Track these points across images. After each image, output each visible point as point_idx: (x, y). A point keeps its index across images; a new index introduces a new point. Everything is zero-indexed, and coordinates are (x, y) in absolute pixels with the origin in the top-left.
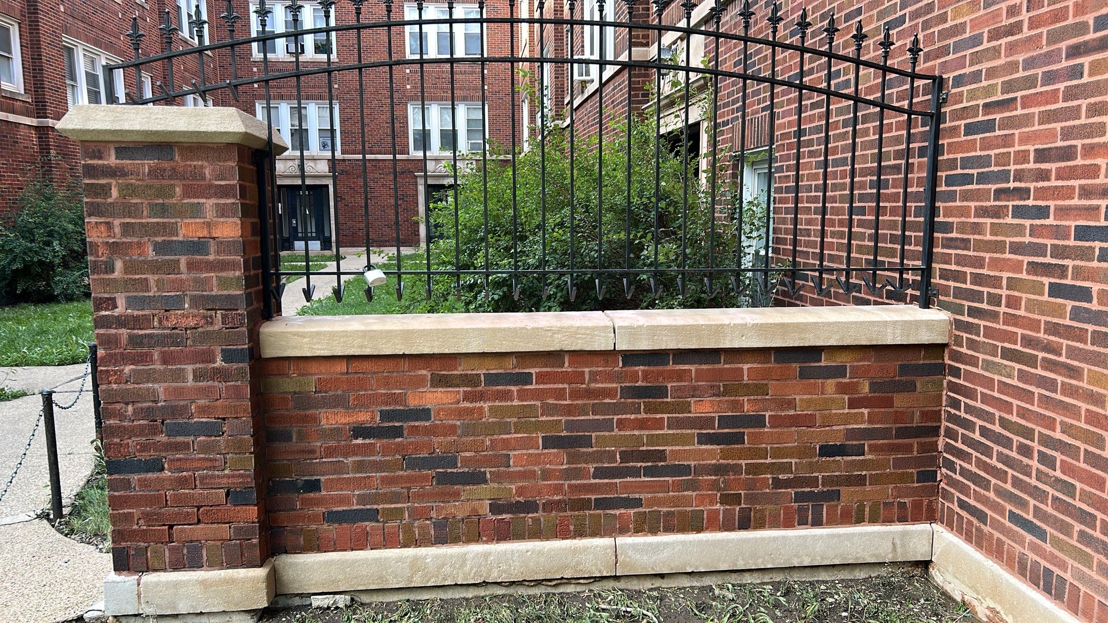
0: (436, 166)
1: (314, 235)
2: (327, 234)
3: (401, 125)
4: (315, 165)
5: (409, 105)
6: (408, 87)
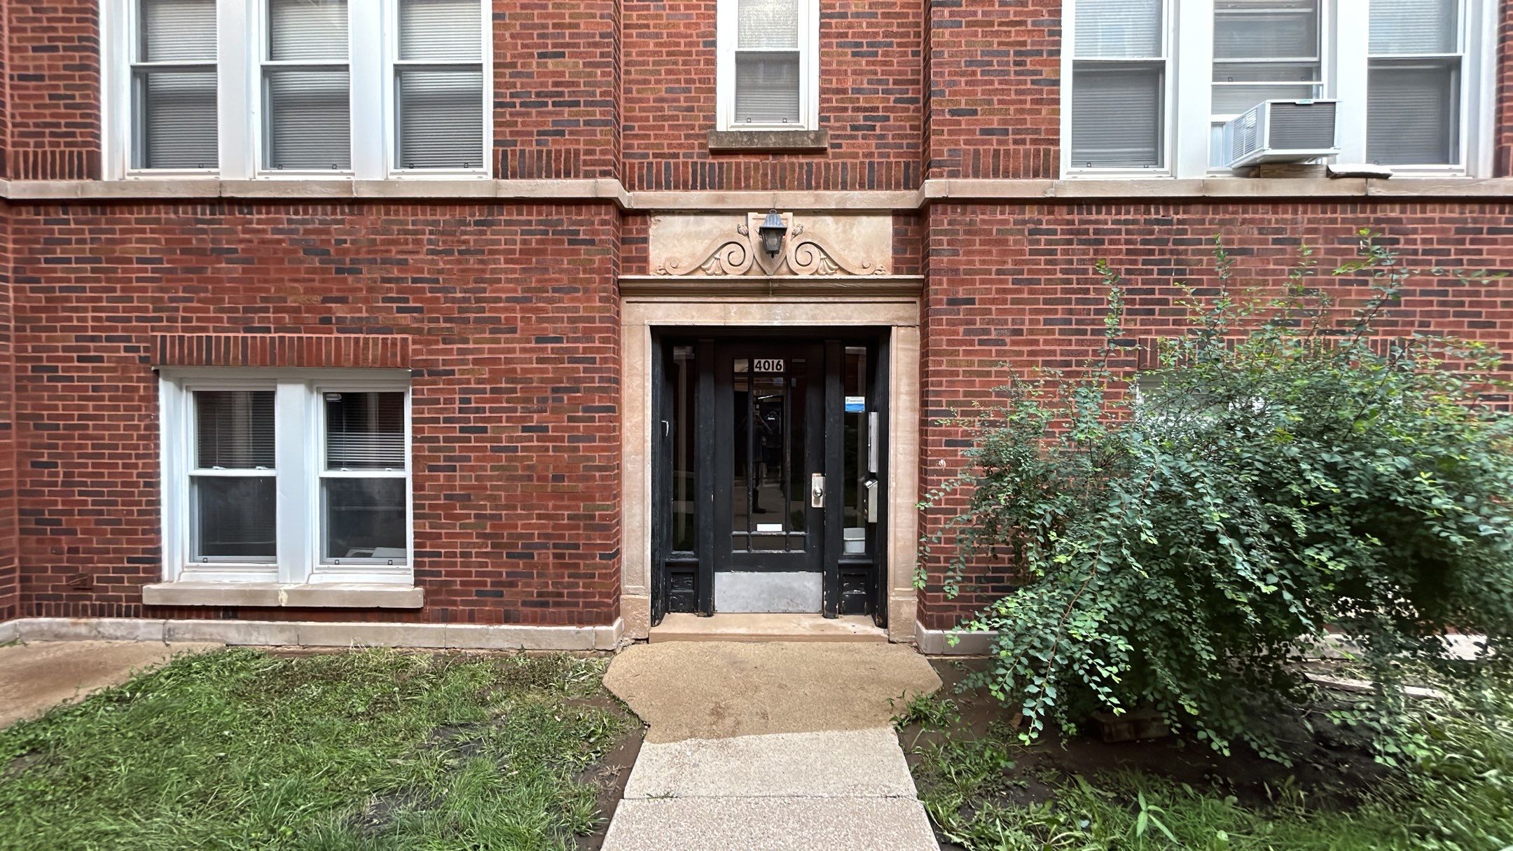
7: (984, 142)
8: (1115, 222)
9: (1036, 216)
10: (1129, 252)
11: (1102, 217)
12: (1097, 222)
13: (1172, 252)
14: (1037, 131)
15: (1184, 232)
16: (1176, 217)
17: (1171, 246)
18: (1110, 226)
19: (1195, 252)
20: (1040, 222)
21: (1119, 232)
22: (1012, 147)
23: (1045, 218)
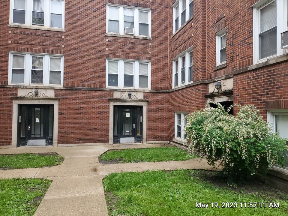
0: (121, 95)
1: (42, 136)
2: (50, 135)
3: (102, 70)
4: (46, 93)
5: (106, 60)
6: (107, 49)
7: (241, 61)
8: (261, 73)
9: (248, 75)
10: (264, 80)
11: (259, 72)
12: (258, 74)
13: (272, 78)
14: (248, 56)
15: (274, 72)
16: (273, 69)
17: (272, 77)
18: (260, 74)
19: (277, 77)
20: (248, 76)
21: (262, 75)
22: (244, 60)
23: (249, 75)
